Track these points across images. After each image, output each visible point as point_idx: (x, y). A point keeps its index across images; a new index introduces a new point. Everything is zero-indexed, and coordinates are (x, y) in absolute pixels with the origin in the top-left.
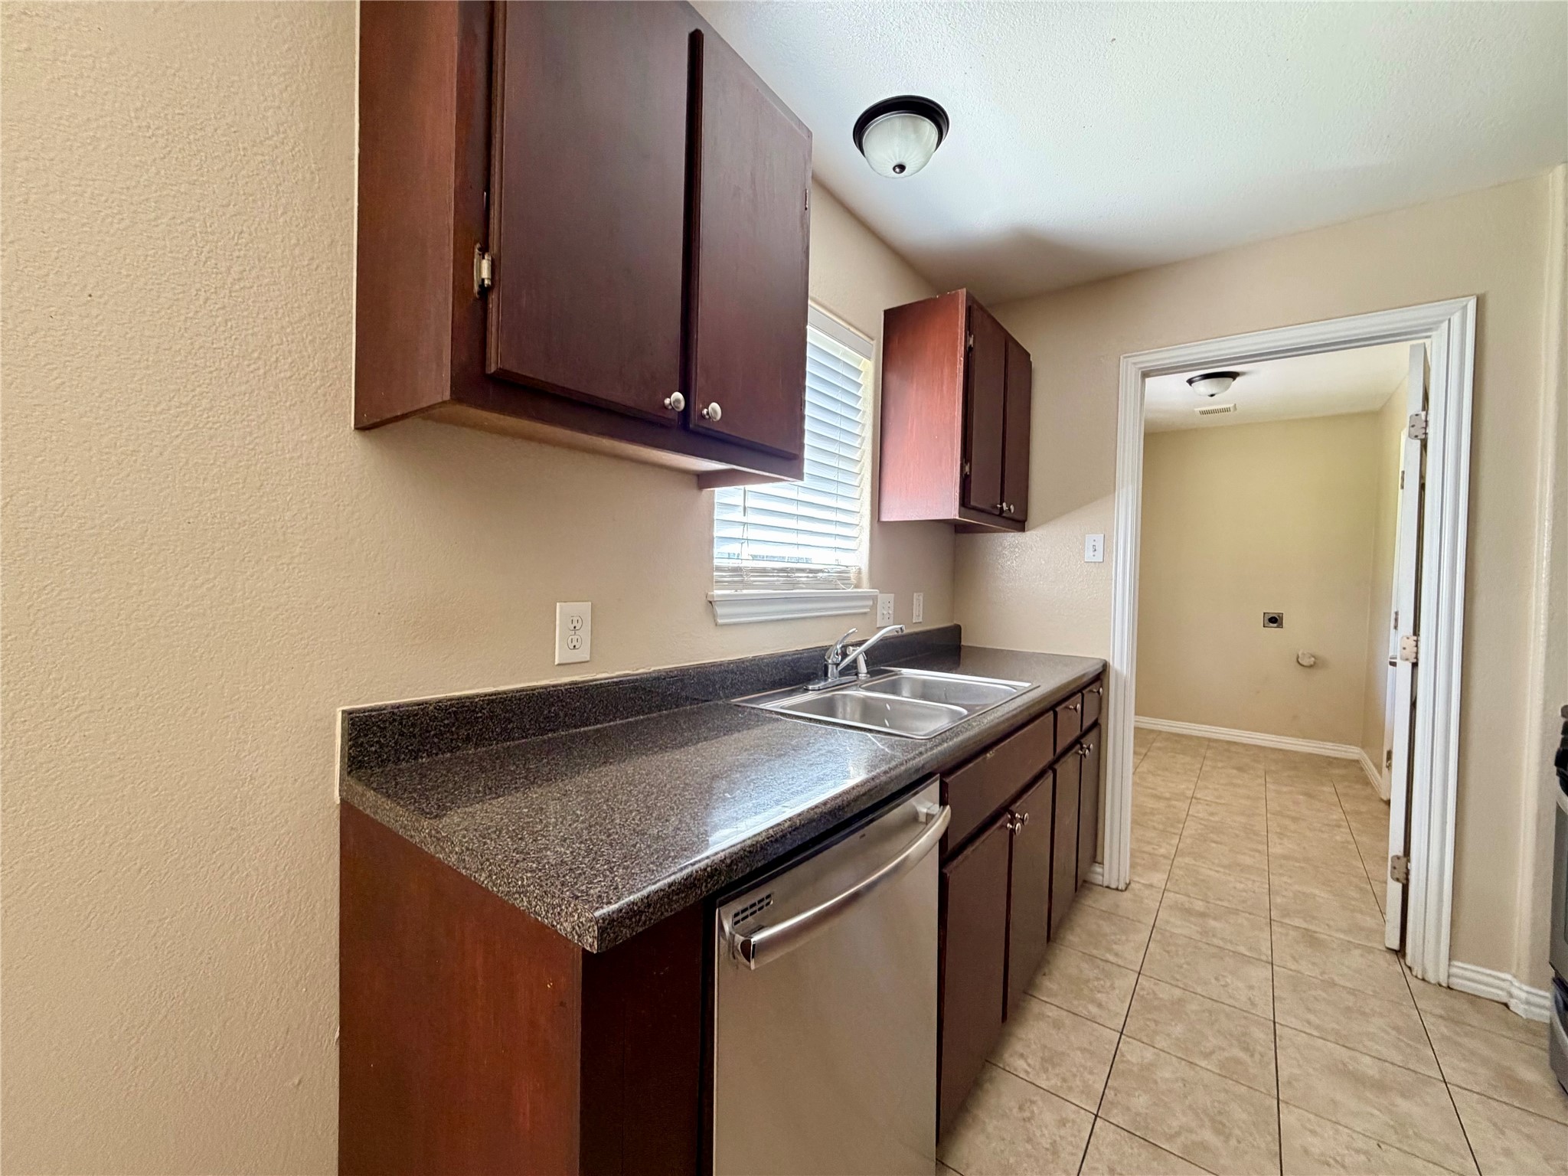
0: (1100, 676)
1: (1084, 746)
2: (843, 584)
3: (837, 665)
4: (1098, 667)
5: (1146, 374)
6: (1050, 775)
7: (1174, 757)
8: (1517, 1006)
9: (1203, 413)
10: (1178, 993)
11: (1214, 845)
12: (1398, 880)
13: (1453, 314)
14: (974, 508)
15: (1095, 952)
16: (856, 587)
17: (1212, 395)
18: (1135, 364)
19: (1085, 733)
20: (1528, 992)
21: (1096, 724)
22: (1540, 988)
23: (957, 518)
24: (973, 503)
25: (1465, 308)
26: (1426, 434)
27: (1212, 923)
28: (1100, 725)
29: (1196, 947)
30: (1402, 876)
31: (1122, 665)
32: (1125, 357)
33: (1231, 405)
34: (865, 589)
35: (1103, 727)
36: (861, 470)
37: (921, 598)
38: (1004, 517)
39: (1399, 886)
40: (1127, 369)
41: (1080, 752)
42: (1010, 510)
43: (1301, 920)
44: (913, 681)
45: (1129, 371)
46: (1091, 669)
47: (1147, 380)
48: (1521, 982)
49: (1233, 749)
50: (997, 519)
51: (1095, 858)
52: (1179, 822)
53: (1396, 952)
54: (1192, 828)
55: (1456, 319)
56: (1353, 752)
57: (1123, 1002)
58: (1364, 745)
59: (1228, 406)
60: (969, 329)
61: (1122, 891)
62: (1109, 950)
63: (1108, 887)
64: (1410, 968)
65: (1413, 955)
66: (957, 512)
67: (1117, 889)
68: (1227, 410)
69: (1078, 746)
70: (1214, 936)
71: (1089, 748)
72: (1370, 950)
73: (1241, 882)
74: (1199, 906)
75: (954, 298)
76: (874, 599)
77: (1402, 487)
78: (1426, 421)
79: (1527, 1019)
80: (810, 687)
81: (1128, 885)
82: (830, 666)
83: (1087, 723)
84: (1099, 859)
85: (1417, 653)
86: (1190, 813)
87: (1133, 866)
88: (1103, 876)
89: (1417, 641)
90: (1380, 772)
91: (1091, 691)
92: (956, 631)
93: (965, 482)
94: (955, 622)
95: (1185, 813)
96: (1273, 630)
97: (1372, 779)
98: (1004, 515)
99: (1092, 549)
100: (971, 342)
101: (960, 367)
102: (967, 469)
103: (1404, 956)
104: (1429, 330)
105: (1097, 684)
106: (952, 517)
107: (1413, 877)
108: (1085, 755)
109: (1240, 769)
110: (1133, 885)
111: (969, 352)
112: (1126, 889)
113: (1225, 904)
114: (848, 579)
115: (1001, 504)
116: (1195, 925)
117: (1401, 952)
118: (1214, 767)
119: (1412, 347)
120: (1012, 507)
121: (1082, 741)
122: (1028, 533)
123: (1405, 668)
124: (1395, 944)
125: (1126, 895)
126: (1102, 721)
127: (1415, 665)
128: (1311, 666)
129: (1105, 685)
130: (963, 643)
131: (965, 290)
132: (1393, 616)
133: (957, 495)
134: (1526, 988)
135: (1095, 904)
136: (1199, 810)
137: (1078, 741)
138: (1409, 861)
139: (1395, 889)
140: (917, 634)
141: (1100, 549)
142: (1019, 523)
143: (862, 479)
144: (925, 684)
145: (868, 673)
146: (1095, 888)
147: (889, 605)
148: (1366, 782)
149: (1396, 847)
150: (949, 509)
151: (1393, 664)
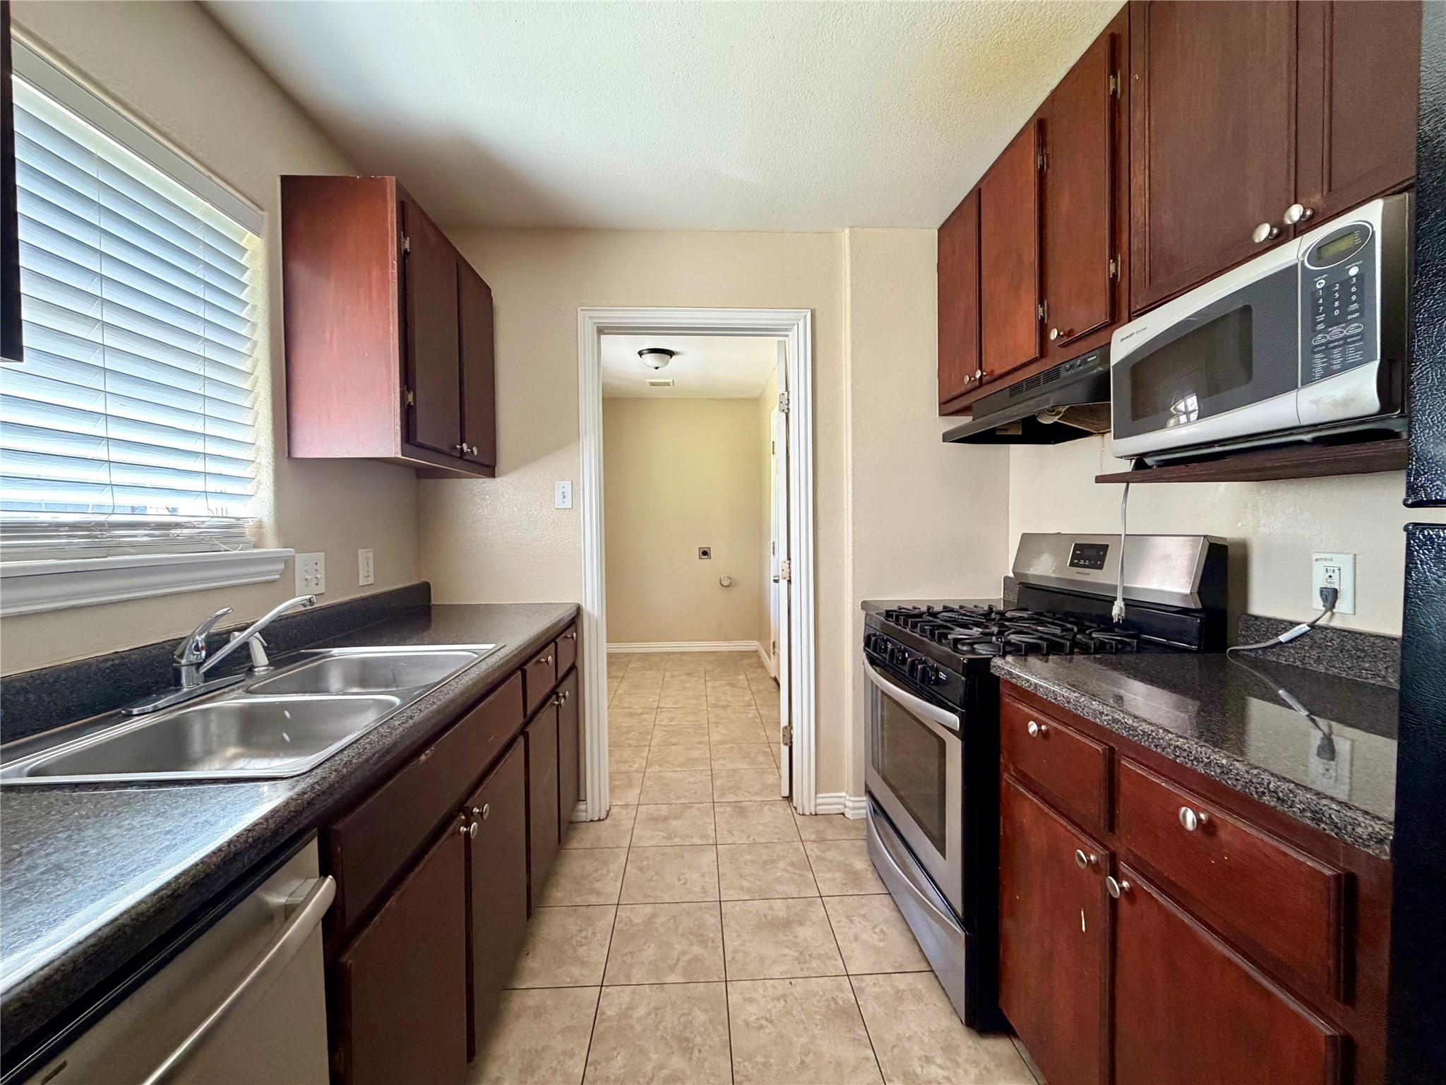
0: (574, 621)
1: (561, 694)
2: (224, 544)
3: (199, 665)
4: (573, 611)
5: (601, 331)
6: (521, 740)
7: (644, 674)
8: (849, 814)
9: (652, 384)
10: (649, 909)
11: (673, 747)
12: (786, 744)
13: (799, 320)
14: (421, 446)
15: (578, 900)
16: (255, 547)
17: (657, 368)
18: (591, 318)
19: (559, 683)
20: (853, 801)
21: (573, 668)
22: (859, 796)
23: (400, 456)
24: (419, 440)
25: (806, 316)
26: (788, 409)
27: (674, 823)
28: (577, 668)
29: (663, 854)
30: (788, 741)
31: (593, 607)
32: (582, 310)
33: (670, 381)
34: (271, 547)
35: (580, 668)
36: (254, 385)
37: (370, 555)
38: (466, 460)
39: (787, 748)
40: (584, 322)
41: (556, 703)
42: (472, 451)
43: (732, 795)
44: (347, 663)
45: (586, 324)
46: (566, 614)
47: (603, 337)
48: (850, 796)
49: (684, 658)
50: (459, 462)
51: (579, 797)
52: (648, 734)
53: (787, 797)
54: (658, 737)
55: (801, 323)
56: (754, 645)
57: (603, 946)
58: (760, 639)
59: (667, 381)
60: (403, 227)
61: (603, 820)
62: (592, 891)
63: (592, 821)
64: (795, 808)
65: (797, 799)
66: (399, 449)
67: (599, 820)
68: (668, 384)
69: (554, 696)
70: (676, 836)
71: (564, 697)
72: (773, 803)
73: (693, 776)
74: (664, 810)
75: (381, 184)
76: (288, 562)
77: (773, 453)
78: (788, 400)
79: (854, 820)
80: (135, 711)
81: (608, 812)
82: (184, 670)
83: (563, 670)
84: (582, 797)
85: (790, 573)
86: (657, 723)
87: (612, 790)
88: (586, 812)
89: (789, 564)
90: (770, 658)
91: (566, 637)
92: (424, 590)
93: (408, 414)
94: (423, 579)
95: (652, 724)
96: (705, 561)
97: (766, 665)
98: (466, 457)
99: (561, 496)
100: (407, 246)
101: (393, 272)
102: (410, 398)
103: (792, 800)
104: (786, 330)
105: (572, 628)
106: (393, 456)
107: (794, 740)
108: (560, 704)
109: (689, 674)
110: (614, 811)
111: (404, 257)
112: (608, 815)
113: (683, 801)
114: (242, 535)
115: (461, 445)
116: (662, 831)
117: (789, 798)
118: (672, 676)
119: (779, 342)
120: (475, 449)
121: (557, 690)
122: (498, 479)
123: (783, 583)
124: (786, 793)
125: (607, 821)
126: (579, 665)
127: (789, 581)
128: (728, 586)
129: (580, 631)
130: (433, 602)
131: (394, 178)
132: (772, 545)
133: (398, 428)
134: (852, 799)
135: (580, 842)
136: (664, 718)
137: (554, 692)
138: (791, 728)
139: (785, 749)
140: (366, 599)
141: (568, 494)
142: (488, 468)
143: (256, 399)
144: (364, 663)
145: (270, 664)
146: (579, 826)
147: (316, 567)
148: (762, 665)
149: (784, 722)
150: (389, 445)
151: (776, 581)
